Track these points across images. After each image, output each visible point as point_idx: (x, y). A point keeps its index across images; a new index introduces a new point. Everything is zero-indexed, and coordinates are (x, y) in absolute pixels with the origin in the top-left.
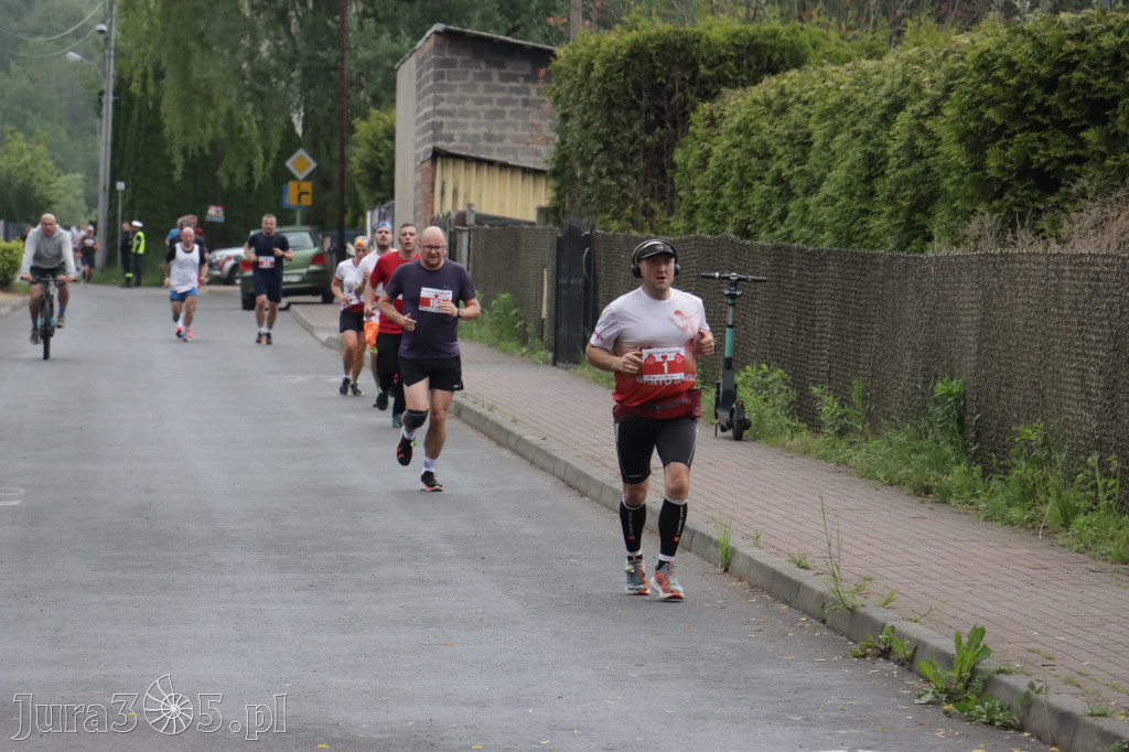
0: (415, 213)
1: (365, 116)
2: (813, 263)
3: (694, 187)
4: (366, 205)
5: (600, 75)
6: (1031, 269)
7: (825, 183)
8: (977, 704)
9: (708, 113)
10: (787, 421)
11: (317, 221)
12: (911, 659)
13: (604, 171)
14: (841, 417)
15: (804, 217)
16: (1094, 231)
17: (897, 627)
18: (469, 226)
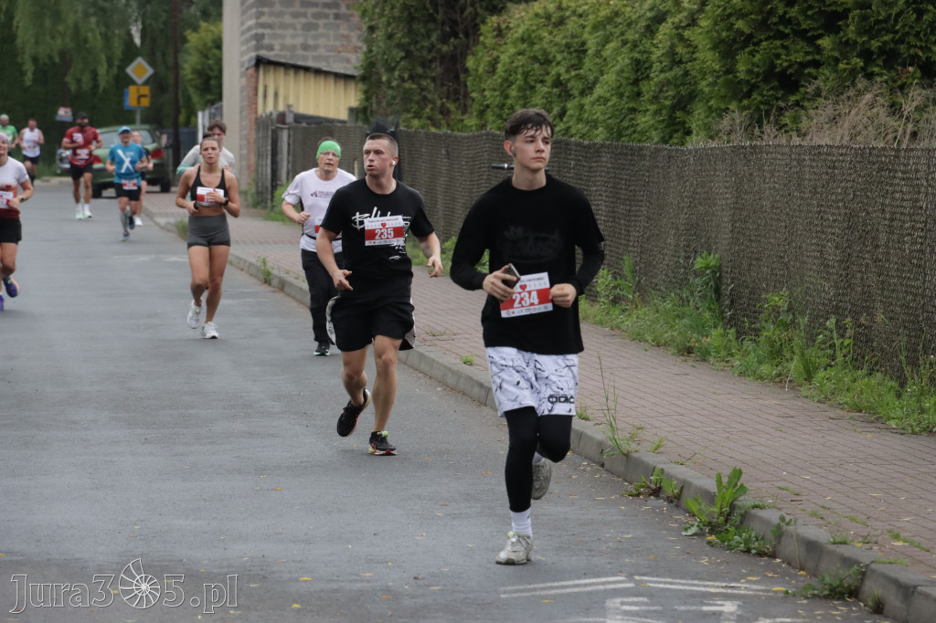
0: (241, 112)
1: (196, 29)
2: (588, 155)
3: (484, 90)
4: (198, 106)
6: (776, 159)
7: (598, 85)
8: (735, 535)
9: (496, 25)
11: (154, 120)
12: (678, 497)
13: (406, 76)
14: (615, 288)
15: (580, 114)
16: (828, 126)
17: (666, 470)
18: (289, 124)
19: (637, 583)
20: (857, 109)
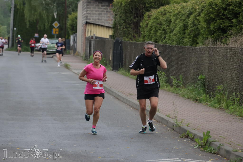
0: (82, 36)
1: (71, 14)
2: (171, 49)
3: (145, 31)
4: (71, 34)
5: (124, 6)
6: (220, 51)
7: (174, 31)
8: (208, 148)
9: (148, 14)
10: (165, 84)
12: (193, 138)
13: (124, 27)
14: (177, 83)
15: (169, 38)
16: (234, 42)
17: (190, 131)
18: (94, 39)
19: (182, 160)
20: (242, 38)
